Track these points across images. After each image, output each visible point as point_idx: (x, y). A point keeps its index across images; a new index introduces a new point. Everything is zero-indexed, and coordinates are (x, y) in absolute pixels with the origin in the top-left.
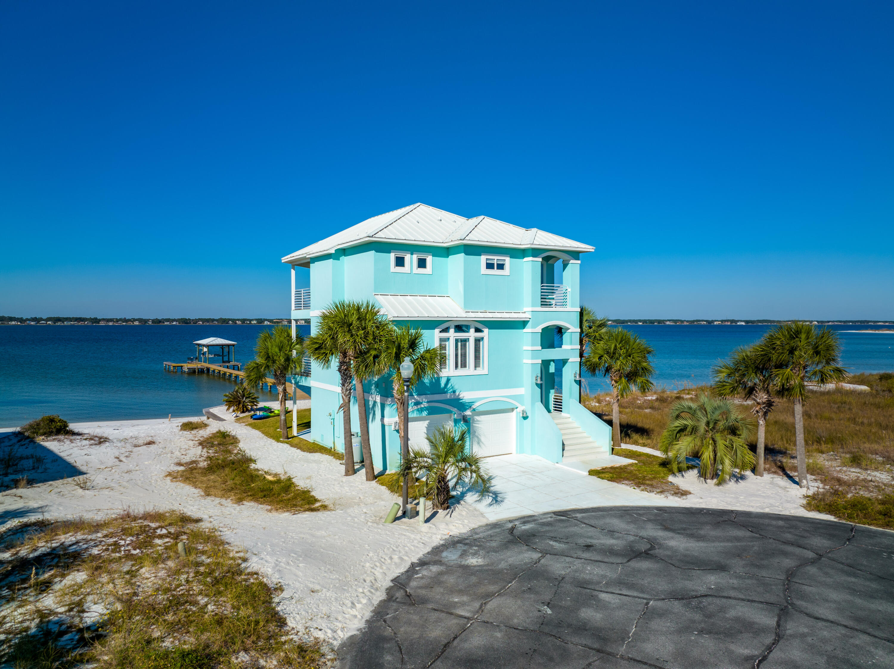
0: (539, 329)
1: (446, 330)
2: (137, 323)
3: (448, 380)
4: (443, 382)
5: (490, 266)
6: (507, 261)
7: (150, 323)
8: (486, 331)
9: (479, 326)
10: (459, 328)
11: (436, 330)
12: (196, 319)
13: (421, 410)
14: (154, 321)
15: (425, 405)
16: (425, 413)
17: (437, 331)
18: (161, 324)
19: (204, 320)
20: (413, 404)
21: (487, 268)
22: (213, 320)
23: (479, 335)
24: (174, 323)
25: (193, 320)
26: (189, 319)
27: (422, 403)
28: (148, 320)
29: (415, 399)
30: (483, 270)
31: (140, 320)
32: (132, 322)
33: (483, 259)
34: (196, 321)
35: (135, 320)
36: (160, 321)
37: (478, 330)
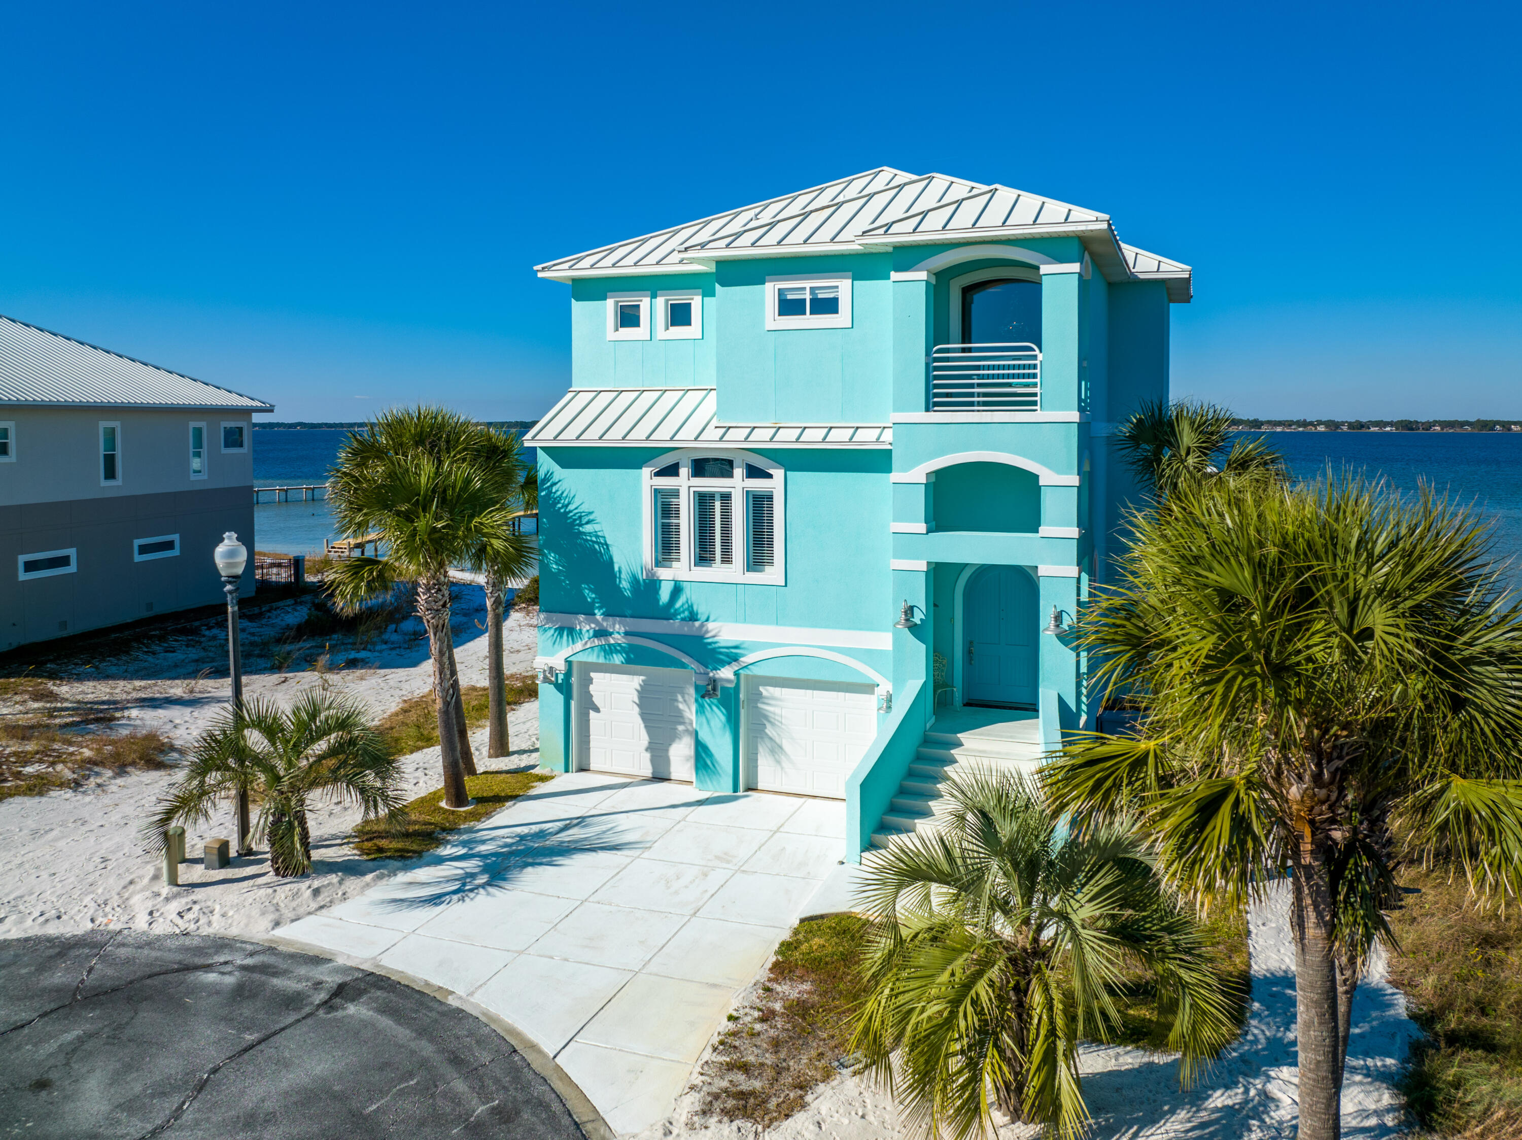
0: (919, 474)
1: (672, 470)
2: (1321, 428)
3: (677, 590)
4: (664, 595)
5: (789, 307)
6: (843, 287)
7: (1345, 428)
8: (778, 474)
9: (759, 462)
10: (701, 467)
11: (644, 469)
12: (1428, 422)
13: (610, 650)
14: (1351, 425)
15: (618, 638)
16: (618, 659)
17: (646, 472)
18: (1364, 430)
19: (1444, 424)
20: (591, 632)
21: (781, 314)
22: (1462, 424)
23: (758, 485)
24: (1388, 429)
25: (1423, 424)
26: (1417, 422)
27: (611, 634)
28: (1343, 423)
29: (597, 622)
30: (771, 318)
31: (1328, 424)
32: (1315, 426)
33: (770, 291)
34: (1429, 425)
35: (1320, 423)
36: (1361, 425)
37: (754, 472)
